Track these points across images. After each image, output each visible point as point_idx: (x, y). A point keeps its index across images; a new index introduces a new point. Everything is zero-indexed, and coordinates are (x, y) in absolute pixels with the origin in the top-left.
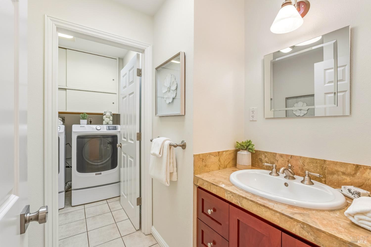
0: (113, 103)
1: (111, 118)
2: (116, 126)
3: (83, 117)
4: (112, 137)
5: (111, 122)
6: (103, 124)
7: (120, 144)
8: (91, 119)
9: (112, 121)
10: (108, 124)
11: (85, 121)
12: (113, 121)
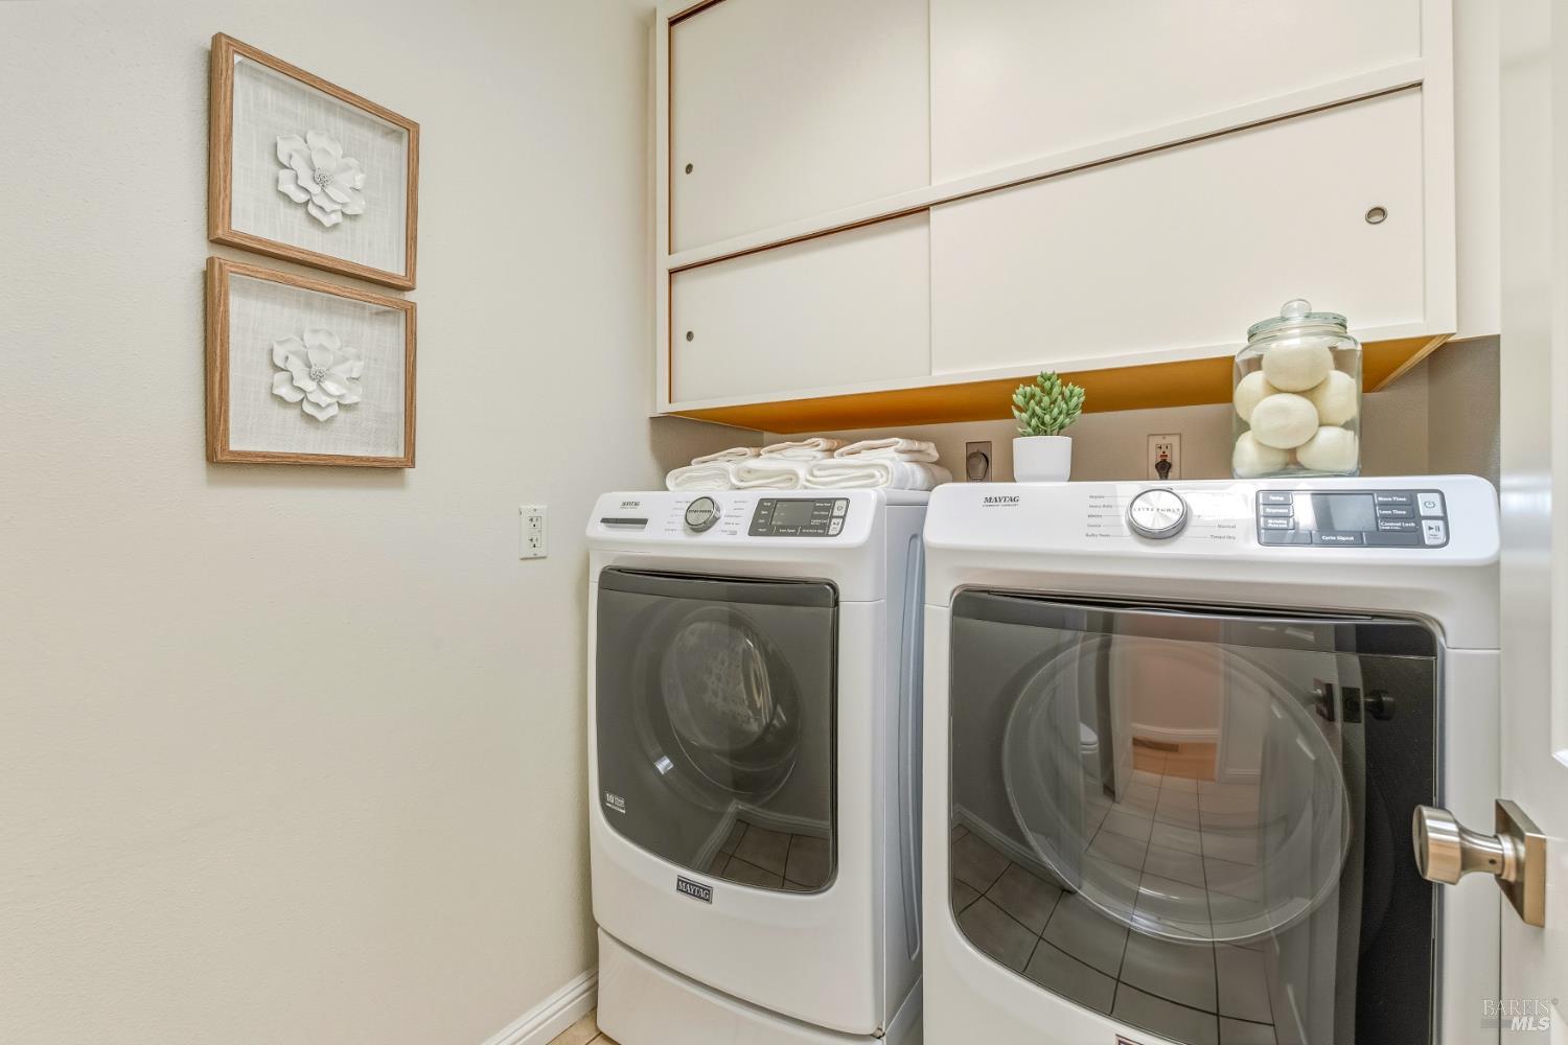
0: (1377, 213)
1: (1343, 389)
2: (1412, 494)
3: (1034, 414)
4: (1360, 649)
5: (1338, 444)
6: (1239, 470)
7: (1506, 824)
8: (1168, 440)
9: (1346, 426)
10: (1297, 463)
11: (1057, 449)
12: (1365, 426)
